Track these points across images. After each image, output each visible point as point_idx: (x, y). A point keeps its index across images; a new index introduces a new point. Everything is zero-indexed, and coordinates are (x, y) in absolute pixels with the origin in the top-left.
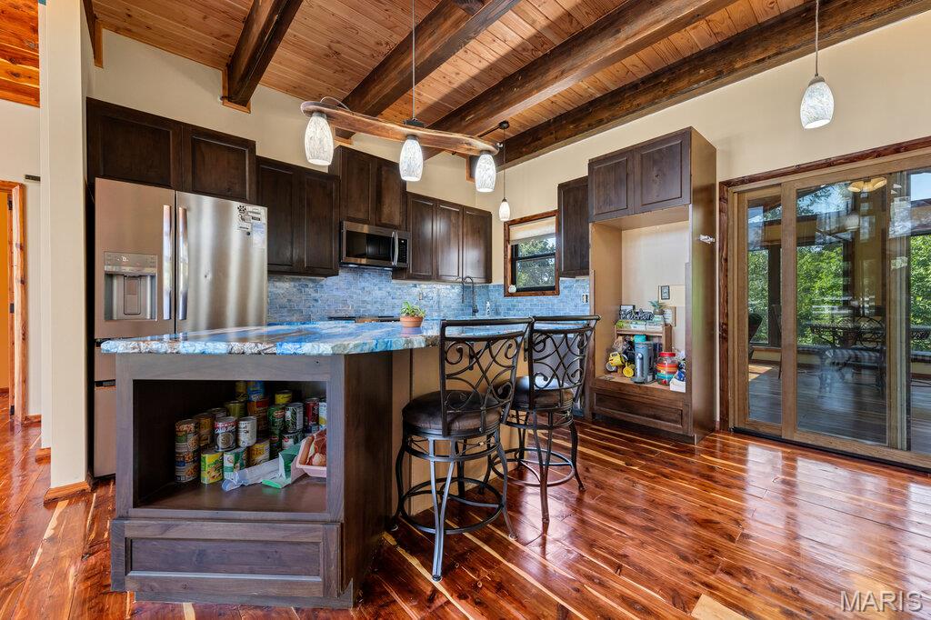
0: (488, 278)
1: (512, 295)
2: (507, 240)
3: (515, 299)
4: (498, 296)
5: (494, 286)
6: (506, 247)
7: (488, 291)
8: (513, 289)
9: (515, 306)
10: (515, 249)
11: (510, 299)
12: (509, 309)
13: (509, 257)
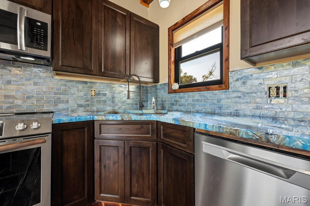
0: (156, 78)
1: (175, 91)
2: (171, 43)
3: (178, 95)
4: (163, 94)
5: (161, 85)
6: (170, 50)
7: (157, 89)
8: (176, 86)
9: (177, 101)
10: (178, 51)
11: (173, 95)
12: (172, 104)
13: (173, 59)
